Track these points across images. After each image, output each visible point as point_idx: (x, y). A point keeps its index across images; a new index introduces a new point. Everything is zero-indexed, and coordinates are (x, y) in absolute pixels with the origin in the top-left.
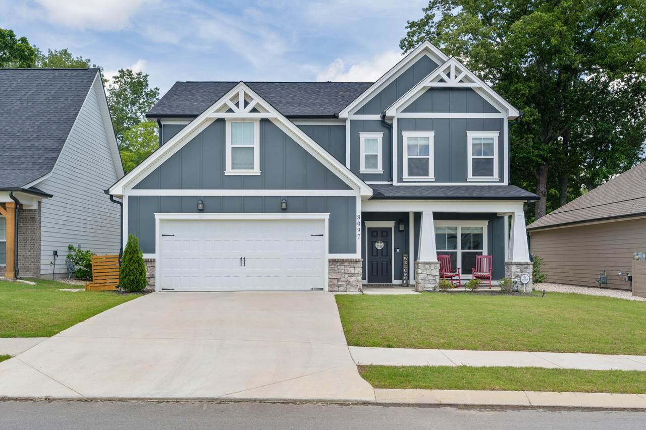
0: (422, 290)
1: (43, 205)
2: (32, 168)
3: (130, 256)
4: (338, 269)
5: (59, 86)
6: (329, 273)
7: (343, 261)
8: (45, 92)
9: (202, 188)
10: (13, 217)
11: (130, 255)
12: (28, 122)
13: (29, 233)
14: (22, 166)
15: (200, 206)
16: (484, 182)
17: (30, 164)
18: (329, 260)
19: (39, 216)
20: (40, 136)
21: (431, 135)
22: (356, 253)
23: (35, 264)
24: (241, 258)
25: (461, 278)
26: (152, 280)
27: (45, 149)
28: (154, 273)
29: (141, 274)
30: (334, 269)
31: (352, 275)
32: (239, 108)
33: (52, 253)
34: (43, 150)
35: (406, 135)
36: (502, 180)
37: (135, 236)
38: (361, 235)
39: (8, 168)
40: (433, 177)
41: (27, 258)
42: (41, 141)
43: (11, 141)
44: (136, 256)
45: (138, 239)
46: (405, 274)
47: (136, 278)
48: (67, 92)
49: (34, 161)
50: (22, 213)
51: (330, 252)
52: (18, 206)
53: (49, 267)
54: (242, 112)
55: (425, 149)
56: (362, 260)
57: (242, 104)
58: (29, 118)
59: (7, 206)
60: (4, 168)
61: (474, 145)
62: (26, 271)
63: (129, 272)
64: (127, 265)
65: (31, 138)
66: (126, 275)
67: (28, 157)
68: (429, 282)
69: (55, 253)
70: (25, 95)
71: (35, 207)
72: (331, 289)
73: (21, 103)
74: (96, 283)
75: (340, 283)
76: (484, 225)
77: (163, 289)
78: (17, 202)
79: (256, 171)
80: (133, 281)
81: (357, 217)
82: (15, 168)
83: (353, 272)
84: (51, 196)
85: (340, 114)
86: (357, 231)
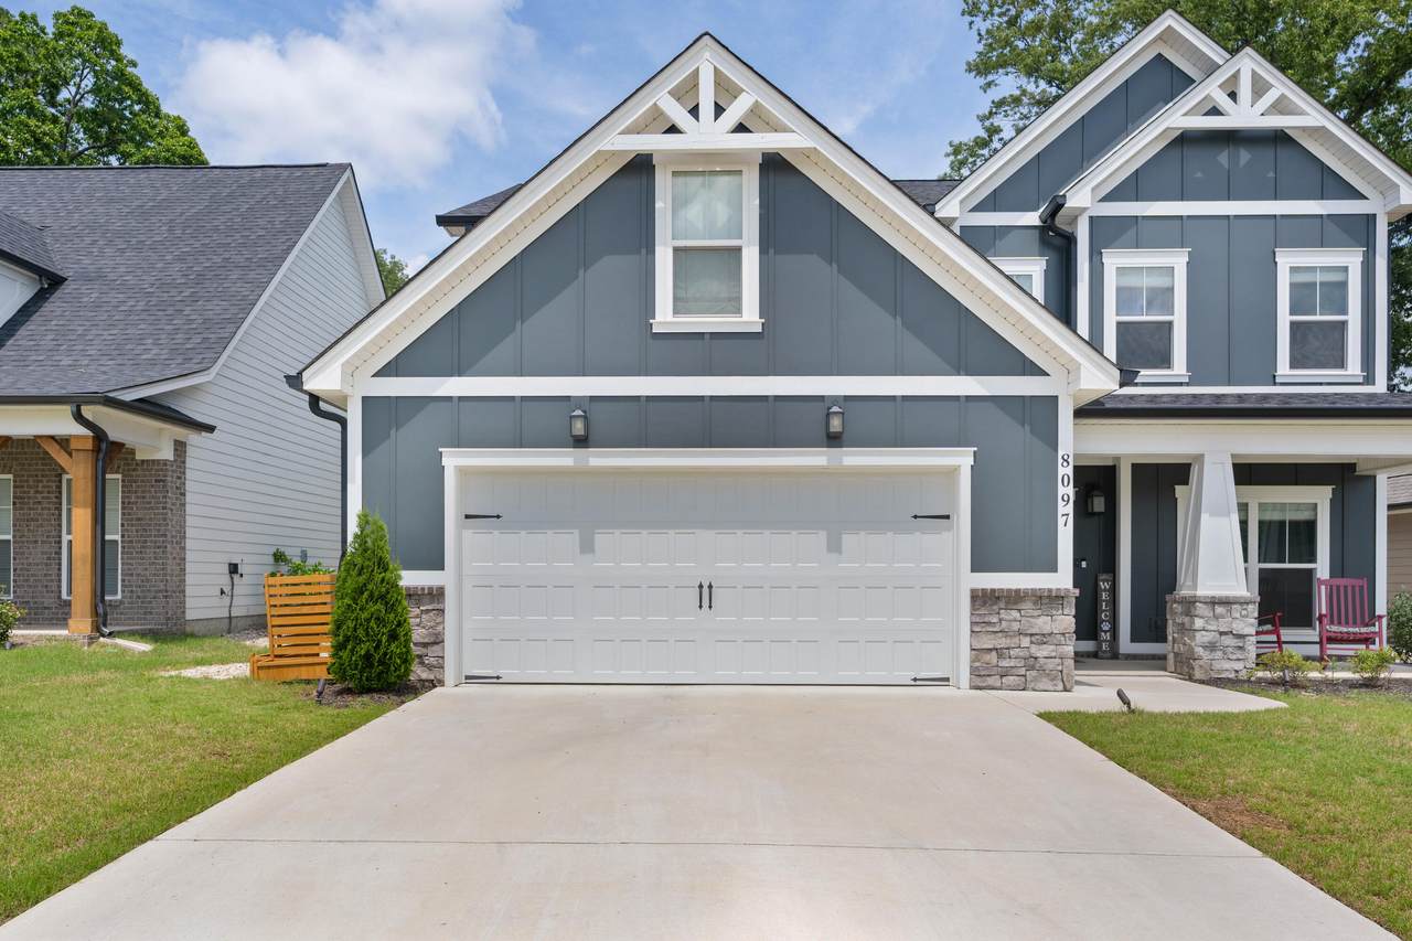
0: (1203, 677)
1: (190, 451)
2: (167, 362)
3: (362, 579)
4: (1000, 620)
5: (259, 197)
6: (972, 632)
7: (1014, 598)
8: (227, 208)
9: (583, 371)
10: (89, 473)
11: (360, 574)
12: (177, 266)
13: (151, 519)
14: (144, 357)
15: (579, 428)
16: (1321, 384)
17: (165, 351)
18: (973, 591)
19: (179, 478)
20: (200, 294)
21: (1178, 260)
22: (1056, 571)
23: (166, 597)
24: (701, 586)
25: (1283, 639)
26: (434, 650)
27: (205, 321)
28: (440, 628)
29: (393, 636)
30: (986, 619)
31: (1043, 638)
32: (698, 120)
33: (226, 569)
34: (200, 321)
35: (1113, 260)
36: (1369, 379)
37: (377, 516)
38: (1071, 516)
39: (110, 363)
40: (1184, 372)
41: (148, 580)
42: (200, 303)
43: (130, 304)
44: (378, 577)
45: (385, 526)
46: (1106, 626)
47: (377, 648)
48: (275, 206)
49: (174, 347)
50: (134, 470)
51: (975, 568)
52: (104, 446)
53: (216, 601)
54: (708, 135)
55: (1162, 298)
56: (1077, 591)
57: (707, 109)
58: (180, 259)
59: (74, 445)
60: (101, 362)
61: (1293, 286)
62: (145, 613)
63: (355, 629)
64: (349, 605)
65: (179, 298)
66: (347, 639)
67: (163, 336)
68: (1225, 653)
69: (234, 569)
70: (182, 214)
71: (167, 453)
72: (978, 682)
73: (171, 230)
74: (281, 656)
75: (1005, 663)
76: (1319, 498)
77: (467, 677)
78: (99, 435)
79: (749, 317)
80: (368, 657)
81: (1060, 461)
82: (126, 362)
83: (1047, 630)
84: (210, 429)
85: (937, 207)
86: (1061, 503)
